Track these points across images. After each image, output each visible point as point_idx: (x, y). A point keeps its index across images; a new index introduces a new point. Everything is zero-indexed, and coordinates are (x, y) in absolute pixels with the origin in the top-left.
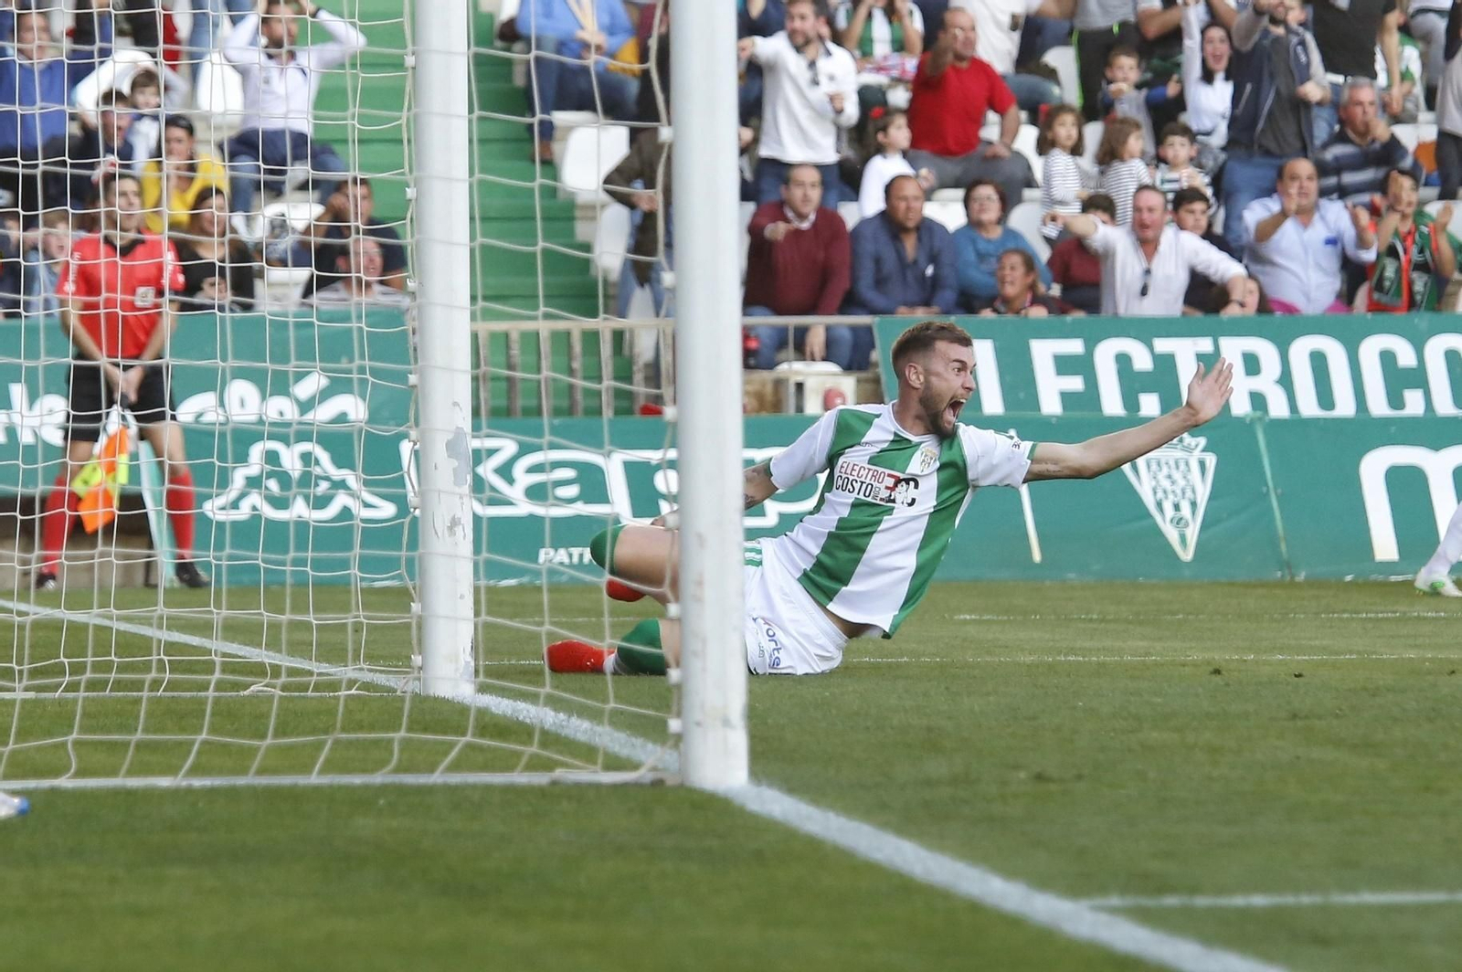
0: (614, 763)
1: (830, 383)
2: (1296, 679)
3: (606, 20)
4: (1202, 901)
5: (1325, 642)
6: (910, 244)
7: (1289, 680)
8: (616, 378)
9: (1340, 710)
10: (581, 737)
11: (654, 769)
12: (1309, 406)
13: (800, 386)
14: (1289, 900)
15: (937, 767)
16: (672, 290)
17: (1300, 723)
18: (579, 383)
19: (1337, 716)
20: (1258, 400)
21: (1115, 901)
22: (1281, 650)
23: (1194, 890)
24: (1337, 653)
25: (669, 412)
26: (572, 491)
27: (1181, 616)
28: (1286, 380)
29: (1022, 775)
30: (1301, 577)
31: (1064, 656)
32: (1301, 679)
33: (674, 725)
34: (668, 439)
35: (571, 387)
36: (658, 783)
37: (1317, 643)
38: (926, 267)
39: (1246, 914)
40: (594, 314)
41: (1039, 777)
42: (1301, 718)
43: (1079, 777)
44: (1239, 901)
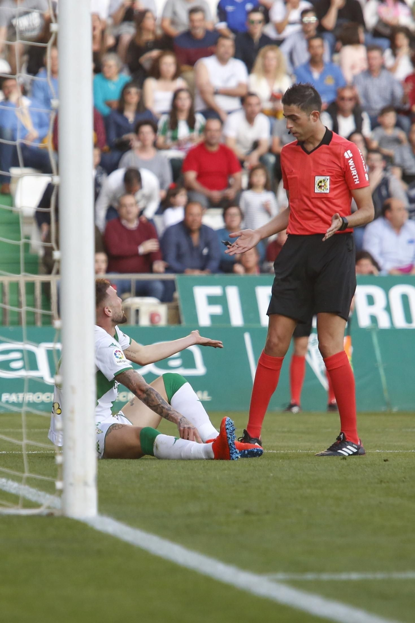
0: (28, 504)
1: (153, 309)
2: (385, 462)
3: (37, 120)
4: (325, 577)
5: (402, 444)
6: (195, 237)
7: (381, 463)
8: (28, 305)
9: (405, 478)
10: (13, 491)
11: (49, 507)
12: (400, 322)
13: (137, 311)
14: (370, 576)
15: (194, 507)
16: (59, 262)
17: (384, 485)
18: (8, 307)
19: (403, 481)
20: (374, 319)
21: (281, 576)
22: (379, 447)
23: (321, 570)
24: (407, 449)
25: (57, 323)
26: (18, 364)
27: (330, 430)
28: (388, 309)
29: (238, 511)
30: (395, 409)
31: (267, 450)
32: (387, 462)
33: (59, 485)
34: (56, 338)
35: (4, 310)
36: (50, 515)
37: (399, 444)
38: (203, 249)
39: (347, 583)
40: (18, 272)
41: (247, 513)
42: (385, 483)
43: (267, 513)
44: (344, 576)
